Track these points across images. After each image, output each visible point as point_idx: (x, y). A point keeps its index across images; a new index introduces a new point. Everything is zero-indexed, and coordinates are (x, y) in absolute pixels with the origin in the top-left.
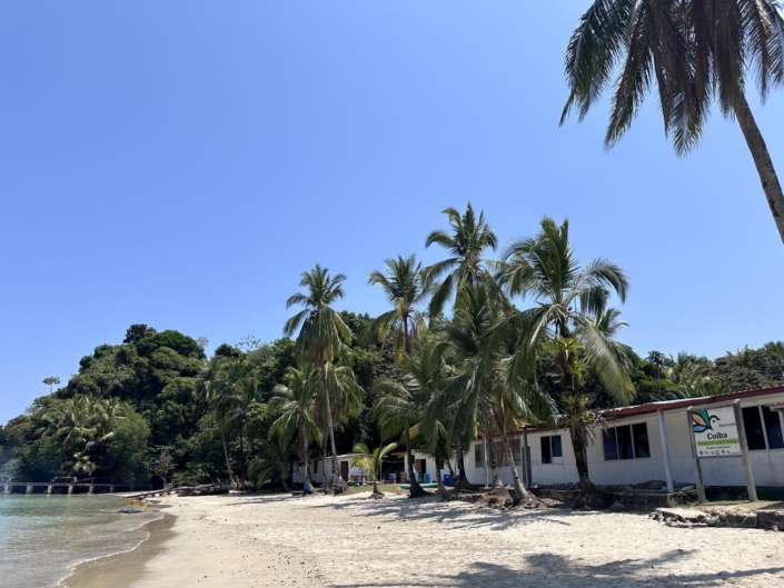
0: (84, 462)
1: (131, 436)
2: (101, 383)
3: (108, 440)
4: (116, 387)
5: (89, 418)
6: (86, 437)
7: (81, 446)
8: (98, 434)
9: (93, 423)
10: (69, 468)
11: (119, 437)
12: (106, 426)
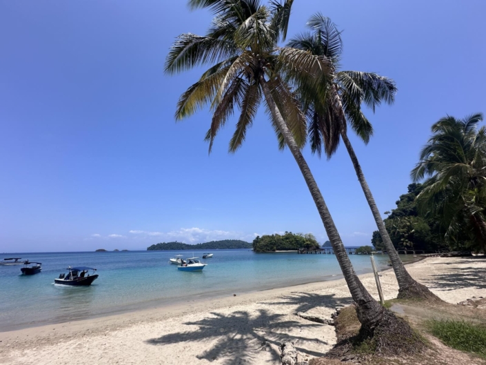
0: (407, 242)
1: (421, 231)
2: (404, 211)
3: (413, 233)
4: (411, 211)
5: (402, 225)
6: (404, 232)
7: (403, 236)
8: (408, 231)
9: (403, 227)
10: (402, 244)
11: (416, 231)
12: (410, 228)
